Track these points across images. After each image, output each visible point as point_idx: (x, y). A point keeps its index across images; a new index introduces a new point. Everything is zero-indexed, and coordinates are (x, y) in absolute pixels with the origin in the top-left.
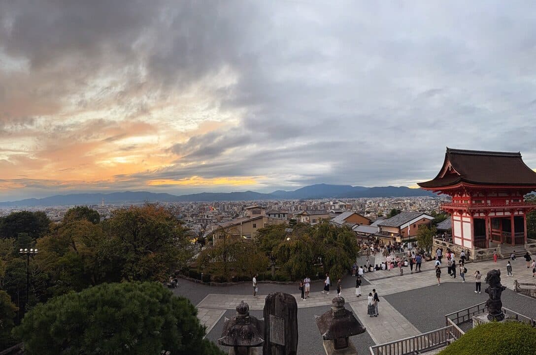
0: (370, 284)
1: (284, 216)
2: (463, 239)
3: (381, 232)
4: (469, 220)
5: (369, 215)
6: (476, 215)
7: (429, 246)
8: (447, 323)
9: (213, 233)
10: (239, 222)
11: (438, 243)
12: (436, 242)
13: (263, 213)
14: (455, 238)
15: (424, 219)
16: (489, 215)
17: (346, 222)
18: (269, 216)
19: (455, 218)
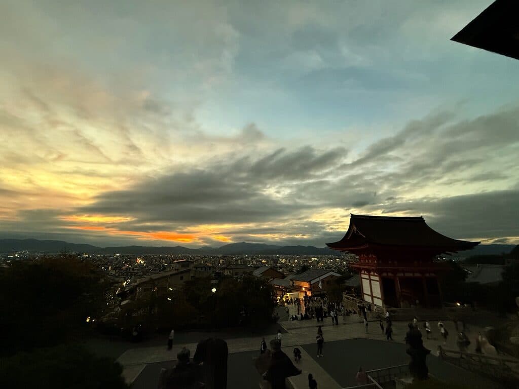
0: (287, 332)
1: (210, 269)
2: (372, 297)
3: (293, 286)
4: (377, 278)
5: (281, 270)
6: (385, 274)
7: (339, 300)
8: (369, 381)
9: (138, 286)
10: (166, 274)
11: (348, 299)
12: (346, 297)
13: (191, 267)
14: (365, 296)
15: (332, 276)
16: (398, 275)
17: (263, 275)
18: (197, 269)
19: (363, 276)
